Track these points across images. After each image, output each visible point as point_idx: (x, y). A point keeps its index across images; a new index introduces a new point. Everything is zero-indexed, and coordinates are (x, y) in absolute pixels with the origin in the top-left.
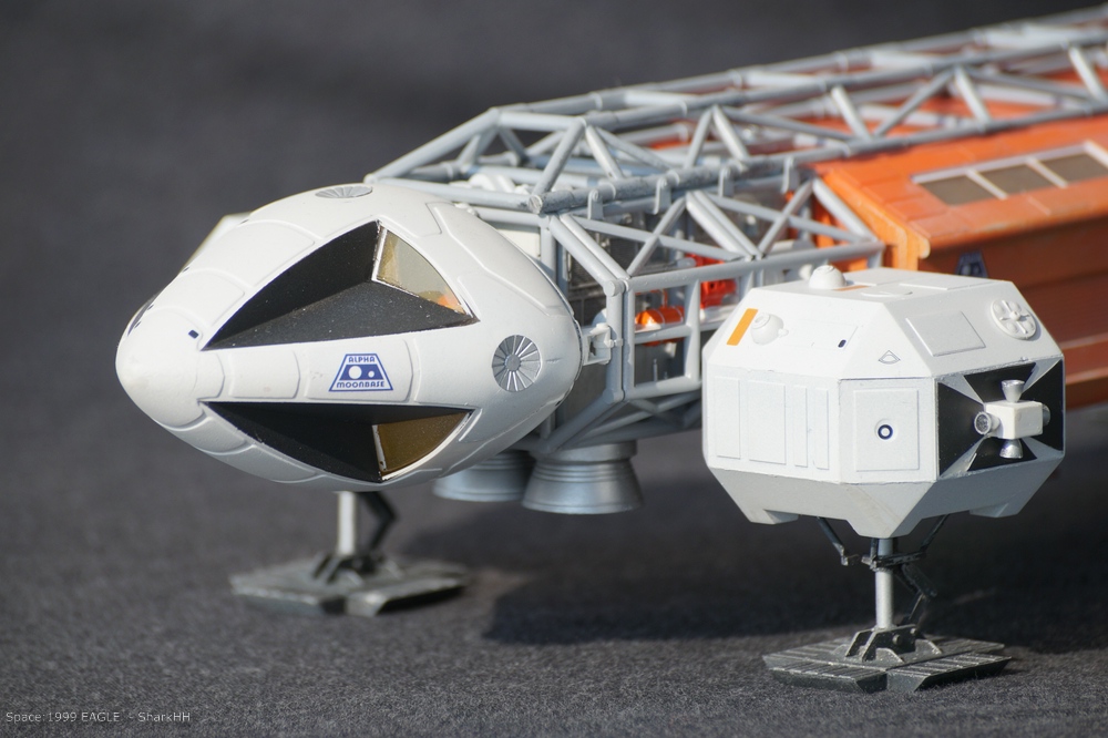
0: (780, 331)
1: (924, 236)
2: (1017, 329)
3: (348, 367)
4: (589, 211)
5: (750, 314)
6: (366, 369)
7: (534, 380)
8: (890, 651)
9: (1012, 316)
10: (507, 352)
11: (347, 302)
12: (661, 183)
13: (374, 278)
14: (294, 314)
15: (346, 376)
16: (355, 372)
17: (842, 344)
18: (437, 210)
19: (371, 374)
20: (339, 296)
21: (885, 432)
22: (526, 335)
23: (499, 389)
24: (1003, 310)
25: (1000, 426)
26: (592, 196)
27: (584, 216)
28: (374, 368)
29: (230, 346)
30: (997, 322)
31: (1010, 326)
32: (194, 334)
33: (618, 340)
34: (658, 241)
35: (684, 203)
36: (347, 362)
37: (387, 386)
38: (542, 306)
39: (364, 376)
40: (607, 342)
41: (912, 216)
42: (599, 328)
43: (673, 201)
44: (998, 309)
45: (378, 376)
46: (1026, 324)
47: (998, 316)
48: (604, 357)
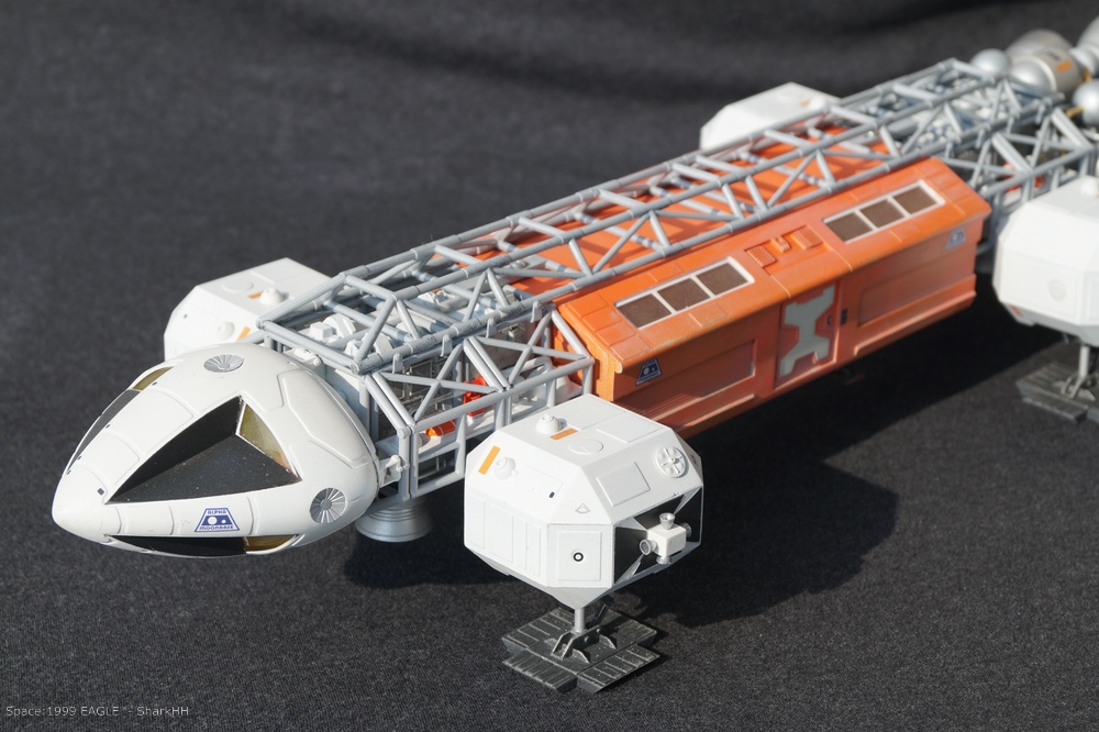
0: (513, 472)
1: (619, 360)
2: (672, 470)
3: (208, 517)
4: (393, 367)
5: (495, 451)
6: (219, 519)
7: (341, 514)
8: (581, 653)
9: (670, 461)
10: (321, 500)
11: (214, 458)
12: (446, 338)
13: (238, 433)
14: (177, 467)
15: (206, 523)
16: (212, 521)
17: (552, 495)
18: (284, 382)
19: (224, 521)
20: (210, 450)
21: (579, 557)
22: (334, 487)
23: (316, 524)
24: (664, 456)
25: (657, 547)
26: (396, 357)
27: (390, 372)
28: (226, 518)
29: (125, 501)
30: (659, 466)
31: (668, 470)
32: (101, 492)
33: (407, 466)
34: (440, 385)
35: (462, 347)
36: (207, 514)
37: (235, 528)
38: (349, 460)
39: (219, 523)
40: (399, 469)
41: (612, 341)
42: (394, 460)
43: (454, 347)
44: (661, 456)
45: (228, 522)
46: (679, 465)
47: (660, 463)
48: (397, 478)
